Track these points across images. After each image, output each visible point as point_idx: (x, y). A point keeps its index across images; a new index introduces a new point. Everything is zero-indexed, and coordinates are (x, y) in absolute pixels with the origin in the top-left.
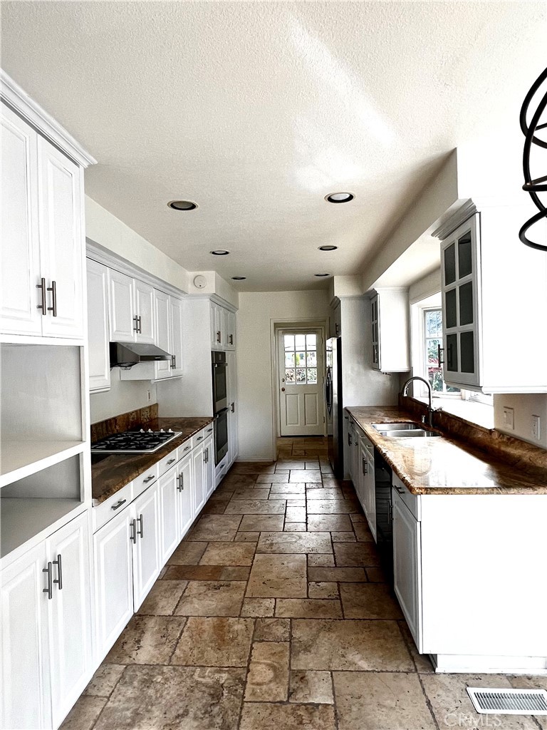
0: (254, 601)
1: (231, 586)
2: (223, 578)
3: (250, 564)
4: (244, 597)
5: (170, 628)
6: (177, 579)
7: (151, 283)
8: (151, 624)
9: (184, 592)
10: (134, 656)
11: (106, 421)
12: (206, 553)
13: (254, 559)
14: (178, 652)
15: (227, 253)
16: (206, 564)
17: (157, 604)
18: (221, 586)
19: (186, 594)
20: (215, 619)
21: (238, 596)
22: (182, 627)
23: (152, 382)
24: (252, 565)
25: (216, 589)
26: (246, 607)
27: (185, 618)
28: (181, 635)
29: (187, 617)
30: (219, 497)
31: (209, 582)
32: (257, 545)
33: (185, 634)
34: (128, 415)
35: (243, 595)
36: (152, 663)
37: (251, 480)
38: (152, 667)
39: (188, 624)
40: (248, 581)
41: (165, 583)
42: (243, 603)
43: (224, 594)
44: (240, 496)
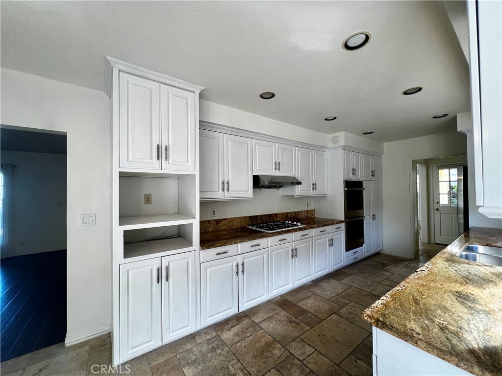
0: (302, 343)
1: (299, 326)
2: (299, 318)
3: (322, 319)
4: (299, 337)
5: (249, 330)
6: (279, 306)
7: (294, 144)
8: (245, 322)
9: (274, 315)
10: (224, 332)
11: (269, 215)
12: (307, 299)
13: (330, 316)
14: (239, 344)
15: (335, 118)
16: (300, 306)
17: (258, 313)
18: (294, 322)
19: (274, 316)
20: (272, 339)
21: (296, 334)
22: (254, 332)
23: (295, 197)
24: (324, 320)
25: (290, 322)
26: (294, 344)
27: (260, 329)
28: (249, 336)
29: (262, 329)
30: (347, 271)
31: (291, 316)
32: (341, 309)
33: (251, 337)
34: (287, 213)
35: (300, 334)
36: (225, 341)
37: (380, 267)
38: (223, 343)
39: (258, 333)
40: (311, 328)
41: (272, 305)
42: (294, 340)
43: (290, 328)
44: (363, 274)
